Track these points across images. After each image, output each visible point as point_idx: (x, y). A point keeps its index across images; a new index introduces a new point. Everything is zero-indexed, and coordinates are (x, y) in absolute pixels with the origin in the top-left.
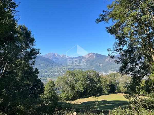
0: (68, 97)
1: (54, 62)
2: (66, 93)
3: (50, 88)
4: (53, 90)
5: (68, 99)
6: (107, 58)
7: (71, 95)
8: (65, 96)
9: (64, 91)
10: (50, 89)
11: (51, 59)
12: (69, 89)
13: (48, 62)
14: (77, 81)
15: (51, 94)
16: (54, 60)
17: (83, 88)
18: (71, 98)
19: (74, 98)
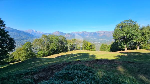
0: (44, 54)
1: (33, 35)
2: (42, 51)
3: (27, 47)
4: (31, 50)
5: (44, 55)
6: (66, 34)
7: (47, 53)
8: (42, 54)
9: (40, 50)
10: (27, 49)
11: (31, 33)
12: (45, 48)
13: (29, 35)
14: (51, 42)
15: (28, 52)
16: (33, 34)
17: (56, 47)
18: (47, 55)
19: (49, 55)
